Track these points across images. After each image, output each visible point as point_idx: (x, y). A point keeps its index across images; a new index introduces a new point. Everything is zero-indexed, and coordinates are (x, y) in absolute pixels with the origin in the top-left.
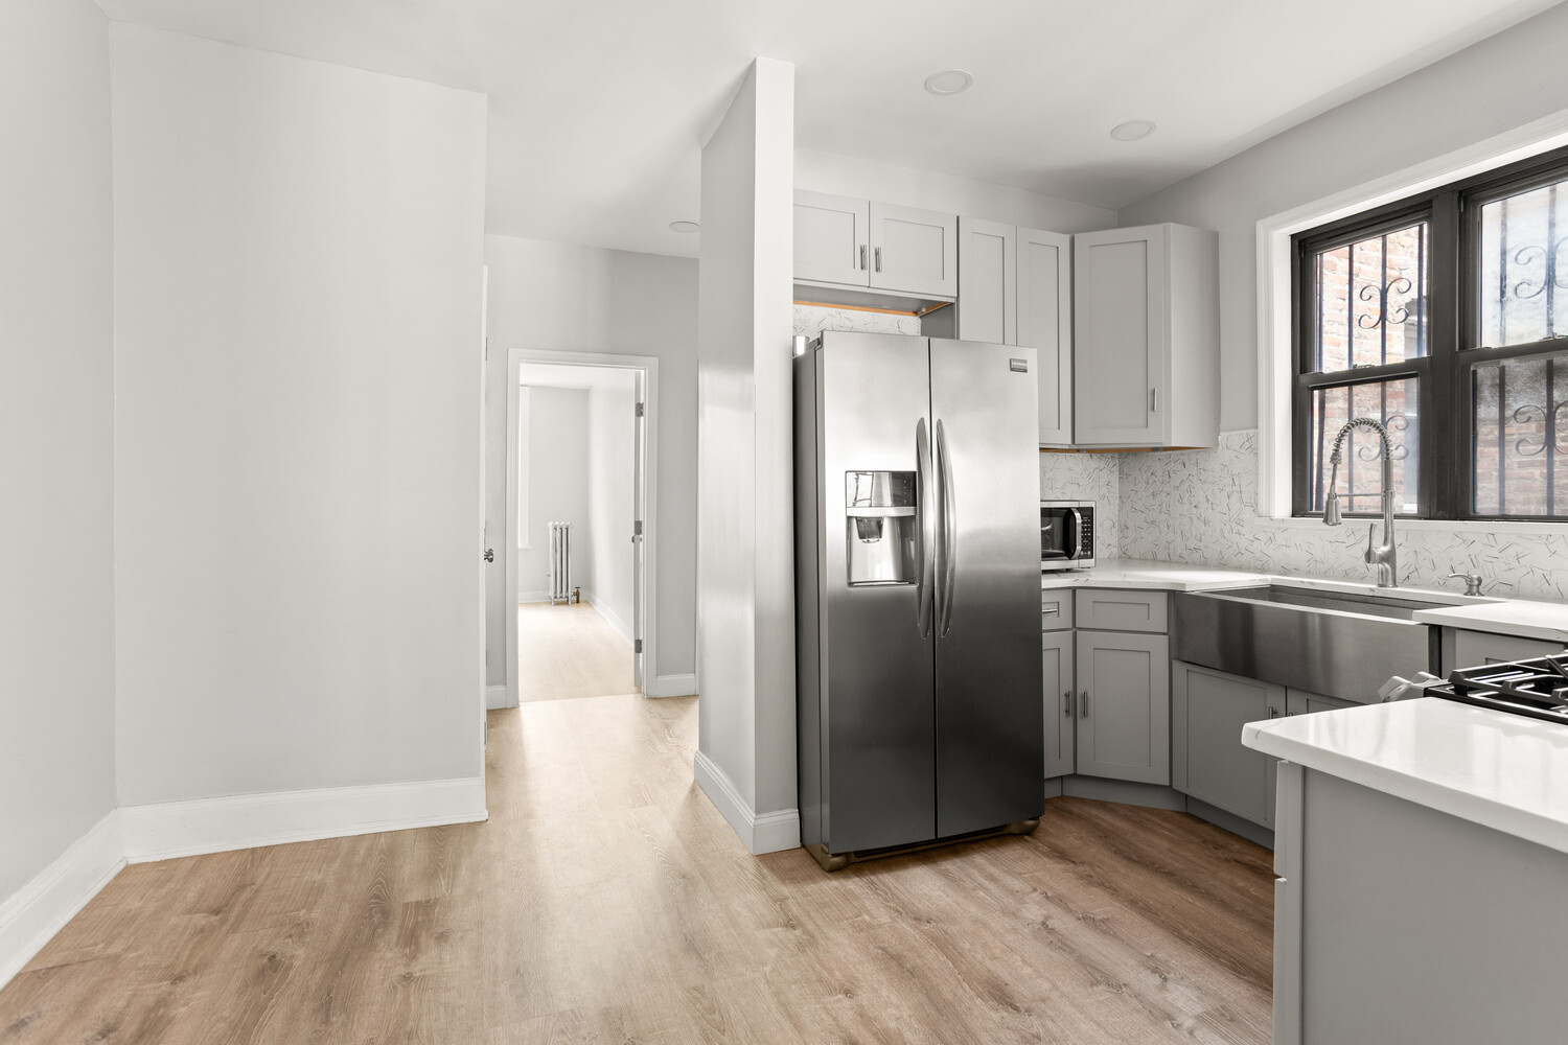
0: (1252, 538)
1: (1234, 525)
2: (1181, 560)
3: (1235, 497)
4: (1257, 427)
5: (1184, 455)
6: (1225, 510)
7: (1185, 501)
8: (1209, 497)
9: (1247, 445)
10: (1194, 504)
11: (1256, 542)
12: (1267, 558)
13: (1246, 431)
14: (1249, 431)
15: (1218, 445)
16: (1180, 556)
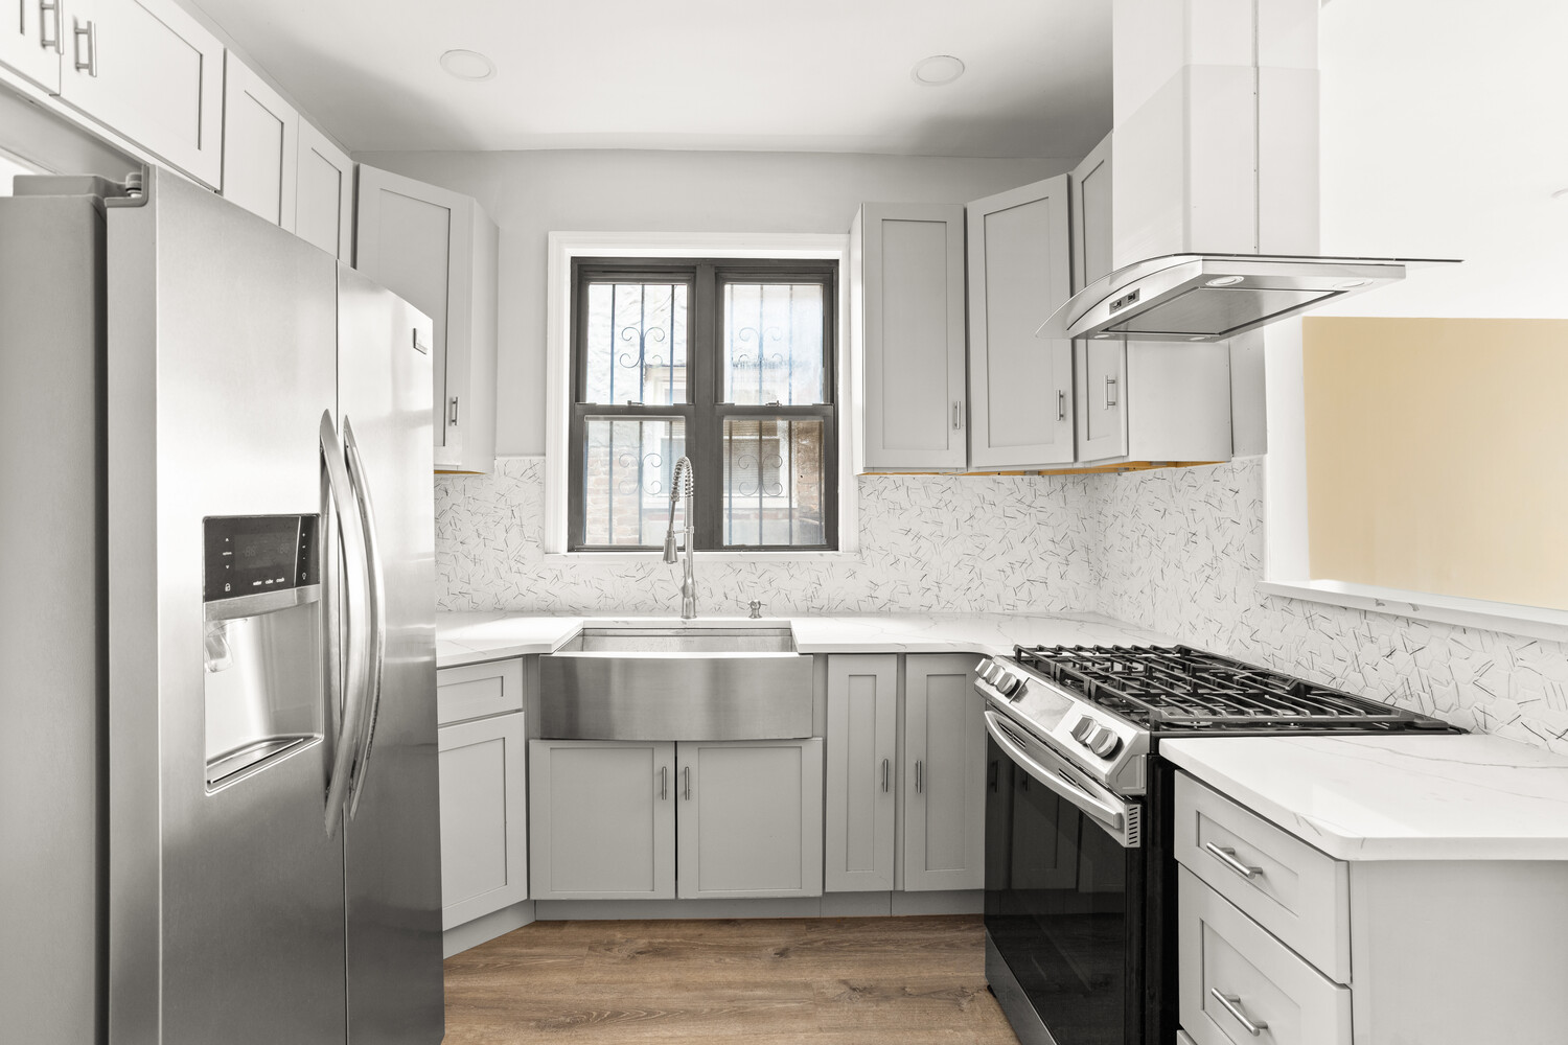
0: (535, 577)
1: (513, 563)
2: (441, 608)
3: (515, 531)
4: (545, 455)
5: (447, 479)
6: (502, 546)
7: (447, 535)
8: (481, 531)
9: (530, 473)
10: (459, 540)
11: (541, 581)
12: (552, 598)
13: (529, 458)
14: (532, 458)
15: (493, 471)
16: (440, 604)
